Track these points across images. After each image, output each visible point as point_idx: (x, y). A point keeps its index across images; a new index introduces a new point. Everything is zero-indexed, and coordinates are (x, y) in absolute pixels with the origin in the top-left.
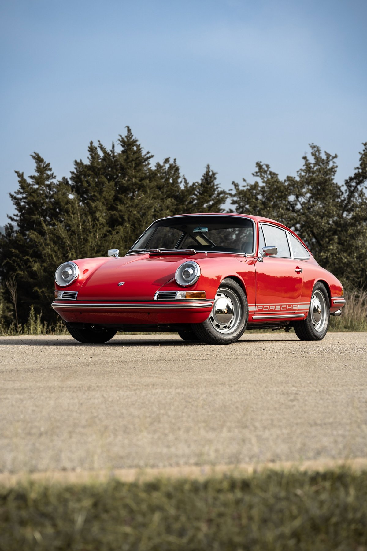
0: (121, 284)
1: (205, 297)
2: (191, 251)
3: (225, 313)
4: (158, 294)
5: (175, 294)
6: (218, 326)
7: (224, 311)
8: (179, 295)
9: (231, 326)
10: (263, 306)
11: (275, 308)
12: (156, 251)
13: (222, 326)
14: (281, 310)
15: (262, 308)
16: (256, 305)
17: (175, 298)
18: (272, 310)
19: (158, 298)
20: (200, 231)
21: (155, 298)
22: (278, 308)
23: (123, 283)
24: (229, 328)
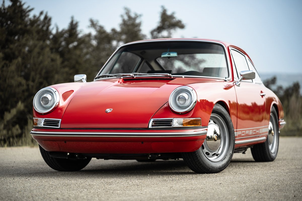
0: (109, 110)
1: (200, 125)
2: (167, 76)
3: (215, 140)
4: (153, 122)
5: (172, 121)
6: (208, 154)
7: (214, 138)
8: (176, 122)
9: (220, 152)
10: (241, 131)
11: (249, 133)
12: (130, 76)
13: (211, 154)
14: (252, 135)
15: (240, 134)
16: (237, 130)
17: (171, 125)
18: (247, 135)
19: (152, 126)
20: (169, 56)
21: (150, 126)
22: (251, 133)
23: (111, 110)
24: (217, 155)
